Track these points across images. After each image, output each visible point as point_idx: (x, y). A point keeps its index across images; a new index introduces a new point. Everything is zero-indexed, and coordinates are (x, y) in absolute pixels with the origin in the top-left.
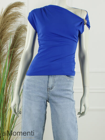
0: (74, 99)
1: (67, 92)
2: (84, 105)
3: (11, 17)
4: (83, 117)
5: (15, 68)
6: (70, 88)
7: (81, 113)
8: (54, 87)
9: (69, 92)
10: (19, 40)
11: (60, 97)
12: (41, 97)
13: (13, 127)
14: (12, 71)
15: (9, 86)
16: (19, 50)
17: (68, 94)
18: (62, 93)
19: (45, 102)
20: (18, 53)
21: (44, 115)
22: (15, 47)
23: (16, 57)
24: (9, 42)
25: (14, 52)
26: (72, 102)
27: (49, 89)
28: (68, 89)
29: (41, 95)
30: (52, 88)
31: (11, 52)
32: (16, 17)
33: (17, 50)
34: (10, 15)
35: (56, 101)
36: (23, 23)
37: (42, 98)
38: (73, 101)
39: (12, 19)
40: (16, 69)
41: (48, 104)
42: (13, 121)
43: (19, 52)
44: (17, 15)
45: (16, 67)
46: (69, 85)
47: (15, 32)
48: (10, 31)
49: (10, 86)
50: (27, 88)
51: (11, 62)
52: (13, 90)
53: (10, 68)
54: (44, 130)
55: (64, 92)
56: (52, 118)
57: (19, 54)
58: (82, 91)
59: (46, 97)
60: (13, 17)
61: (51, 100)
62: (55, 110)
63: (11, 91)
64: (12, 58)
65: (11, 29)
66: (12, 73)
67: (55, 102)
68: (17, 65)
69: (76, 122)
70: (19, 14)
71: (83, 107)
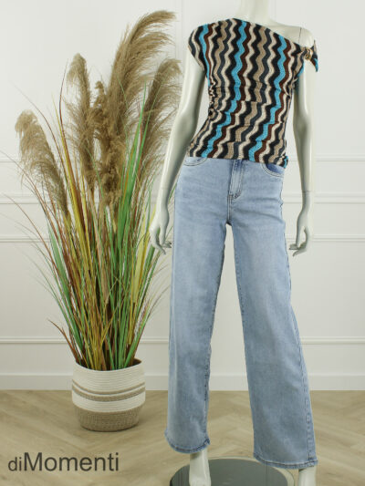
0: (284, 219)
1: (269, 203)
2: (305, 231)
3: (145, 44)
4: (301, 255)
5: (154, 151)
6: (276, 196)
7: (299, 246)
8: (242, 194)
9: (274, 204)
10: (164, 91)
11: (256, 213)
12: (215, 214)
13: (151, 277)
14: (148, 157)
15: (142, 189)
16: (164, 114)
17: (271, 207)
18: (258, 206)
19: (221, 225)
20: (160, 120)
21: (219, 253)
22: (155, 108)
23: (157, 127)
24: (142, 96)
25: (153, 117)
26: (280, 224)
27: (231, 197)
28: (272, 196)
29: (215, 209)
30: (237, 196)
31: (146, 117)
32: (157, 43)
33: (159, 112)
34: (145, 40)
35: (247, 222)
36: (172, 56)
37: (215, 217)
38: (281, 221)
39: (148, 47)
40: (156, 154)
41: (229, 228)
42: (150, 263)
43: (163, 117)
44: (159, 39)
45: (157, 148)
46: (273, 188)
47: (153, 75)
48: (143, 73)
49: (144, 190)
50: (185, 195)
51: (147, 137)
52: (149, 199)
53: (144, 152)
54: (219, 283)
55: (263, 203)
56: (236, 259)
57: (163, 121)
58: (301, 200)
59: (224, 213)
60: (150, 43)
61: (236, 220)
62: (243, 241)
63: (146, 200)
64: (149, 131)
65: (147, 68)
66: (148, 163)
67: (243, 226)
68: (159, 145)
69: (288, 266)
70: (164, 37)
71: (302, 235)
